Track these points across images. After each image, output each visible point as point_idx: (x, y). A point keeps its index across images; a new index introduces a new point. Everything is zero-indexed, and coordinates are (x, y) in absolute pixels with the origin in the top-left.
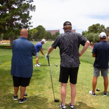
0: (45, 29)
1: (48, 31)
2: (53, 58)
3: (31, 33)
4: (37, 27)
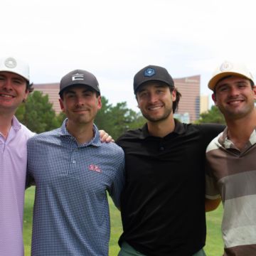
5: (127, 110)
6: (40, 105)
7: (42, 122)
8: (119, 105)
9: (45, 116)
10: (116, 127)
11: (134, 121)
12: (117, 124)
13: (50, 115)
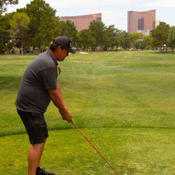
0: (55, 12)
1: (63, 18)
2: (126, 127)
3: (9, 27)
4: (28, 5)
5: (115, 29)
6: (70, 27)
7: (71, 36)
8: (110, 26)
9: (72, 33)
10: (109, 38)
11: (118, 34)
12: (110, 36)
13: (75, 33)
